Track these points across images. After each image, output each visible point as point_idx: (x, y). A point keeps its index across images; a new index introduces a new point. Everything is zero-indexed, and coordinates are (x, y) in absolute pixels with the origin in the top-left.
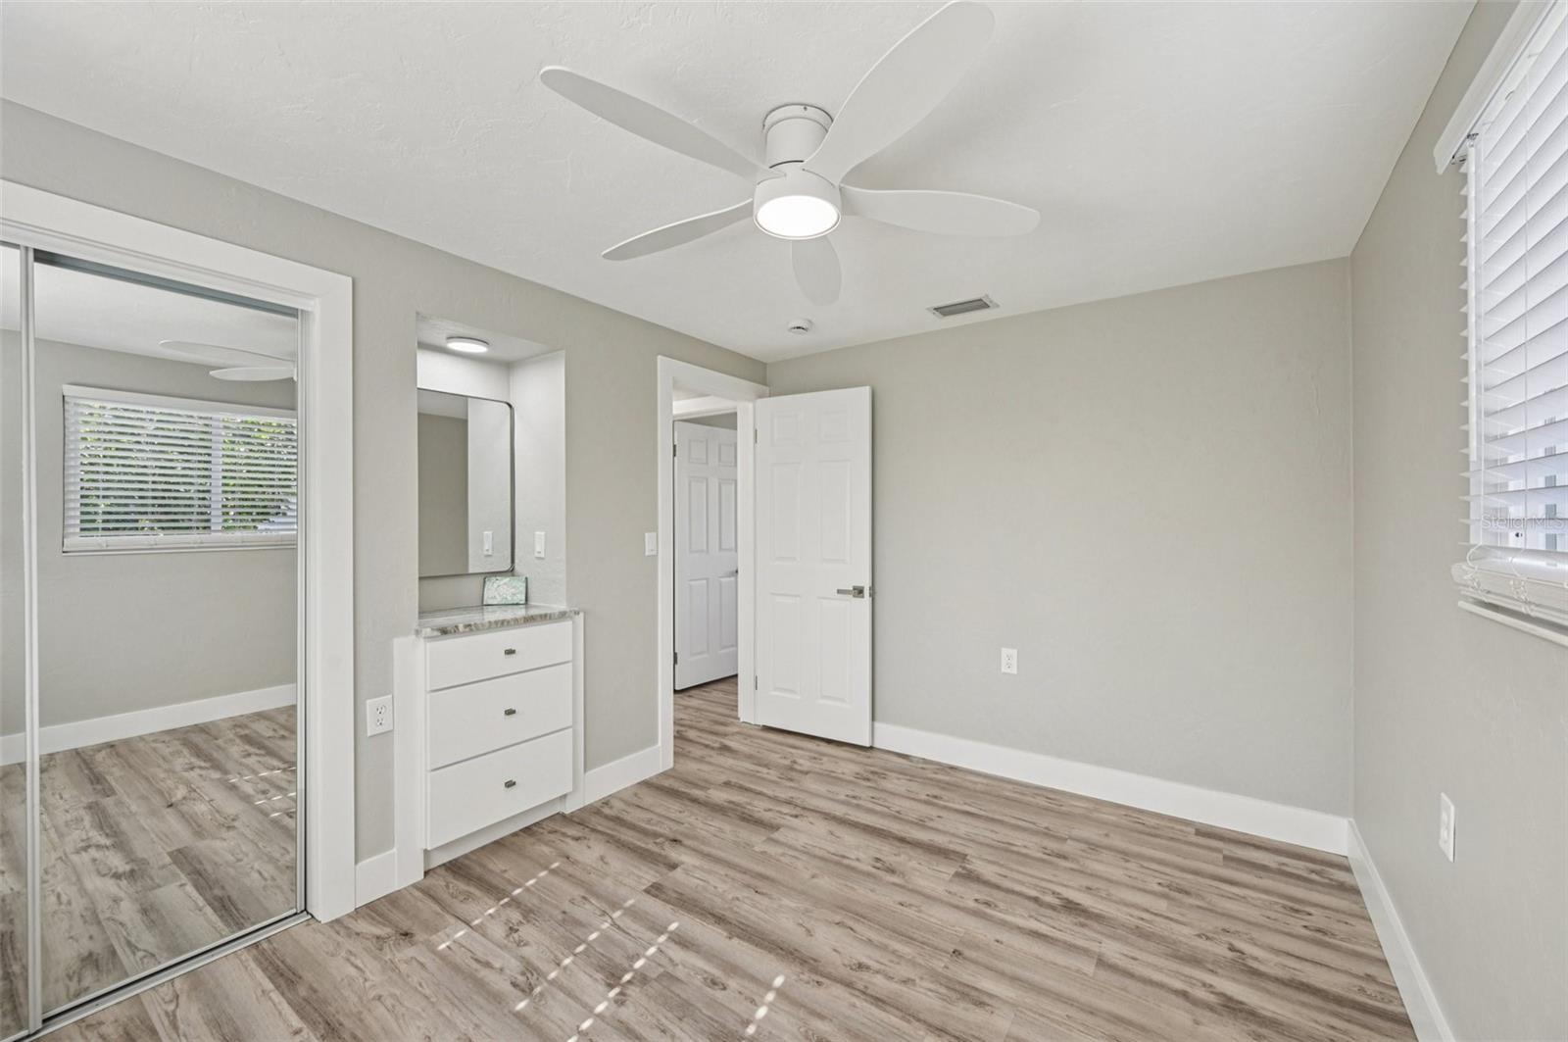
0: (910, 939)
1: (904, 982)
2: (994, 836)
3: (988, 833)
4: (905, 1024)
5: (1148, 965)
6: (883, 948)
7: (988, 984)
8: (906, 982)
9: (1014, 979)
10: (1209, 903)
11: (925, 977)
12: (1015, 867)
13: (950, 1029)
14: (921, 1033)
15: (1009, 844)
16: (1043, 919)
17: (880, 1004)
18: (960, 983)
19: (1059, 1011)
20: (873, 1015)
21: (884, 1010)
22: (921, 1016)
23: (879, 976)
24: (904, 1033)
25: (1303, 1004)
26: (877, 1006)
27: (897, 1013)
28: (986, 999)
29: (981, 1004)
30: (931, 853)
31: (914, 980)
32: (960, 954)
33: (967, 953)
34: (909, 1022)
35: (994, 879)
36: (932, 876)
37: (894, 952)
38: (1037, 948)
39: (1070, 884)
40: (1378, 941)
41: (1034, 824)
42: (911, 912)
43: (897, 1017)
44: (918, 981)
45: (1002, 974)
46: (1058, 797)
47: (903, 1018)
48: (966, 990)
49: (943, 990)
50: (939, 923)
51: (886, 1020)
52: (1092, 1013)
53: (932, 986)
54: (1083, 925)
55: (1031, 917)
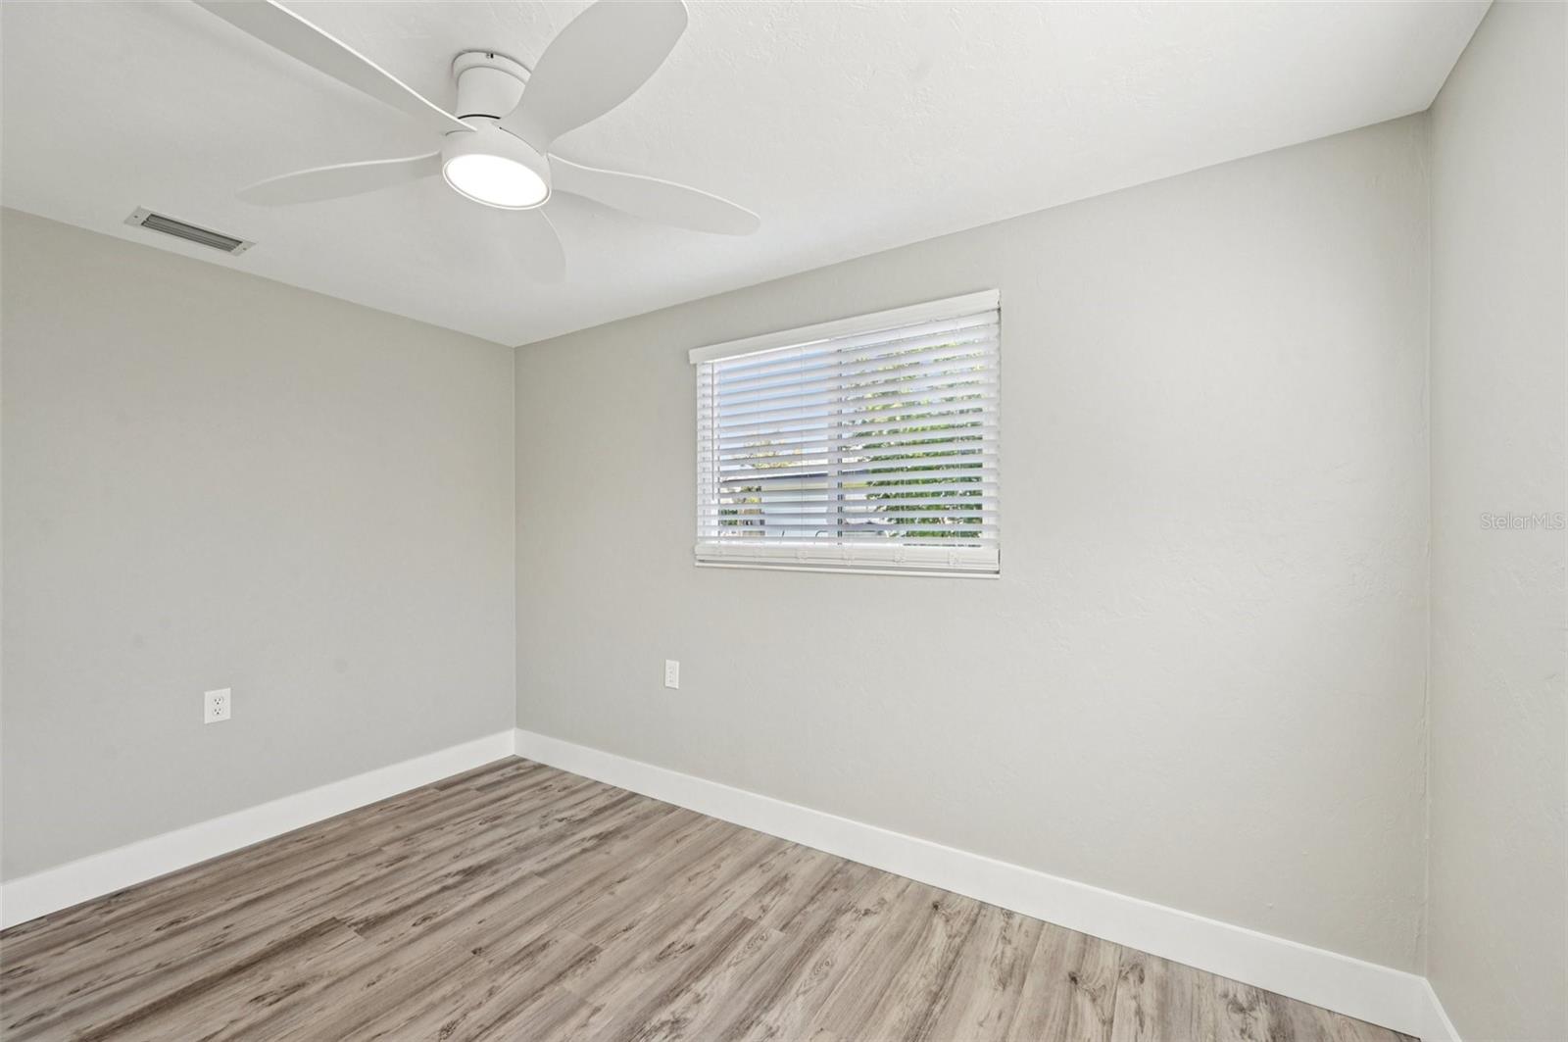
0: (435, 983)
1: (491, 994)
2: (318, 893)
3: (311, 896)
4: (543, 999)
5: (554, 855)
6: (432, 1007)
7: (526, 938)
8: (491, 993)
9: (529, 922)
10: (515, 813)
11: (494, 977)
12: (390, 888)
13: (560, 970)
14: (557, 988)
15: (348, 884)
16: (474, 889)
17: (509, 1016)
18: (515, 955)
19: (572, 906)
20: (518, 1024)
21: (518, 1014)
22: (538, 986)
23: (471, 1014)
24: (551, 1001)
25: (612, 815)
26: (510, 1019)
27: (527, 1003)
28: (542, 942)
29: (545, 946)
30: (299, 946)
31: (493, 987)
32: (480, 949)
33: (479, 944)
34: (540, 996)
35: (394, 907)
36: (344, 952)
37: (444, 999)
38: (503, 902)
39: (442, 864)
40: (583, 777)
41: (333, 860)
42: (390, 978)
43: (531, 1004)
44: (496, 984)
45: (519, 928)
46: (306, 835)
47: (534, 1001)
48: (526, 951)
49: (517, 968)
50: (428, 957)
51: (531, 1012)
52: (581, 892)
53: (507, 975)
54: (496, 872)
55: (465, 896)
